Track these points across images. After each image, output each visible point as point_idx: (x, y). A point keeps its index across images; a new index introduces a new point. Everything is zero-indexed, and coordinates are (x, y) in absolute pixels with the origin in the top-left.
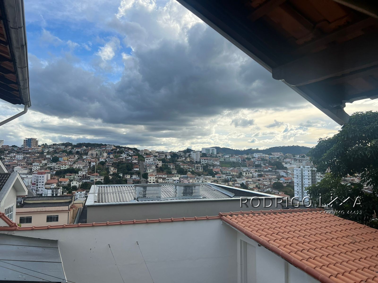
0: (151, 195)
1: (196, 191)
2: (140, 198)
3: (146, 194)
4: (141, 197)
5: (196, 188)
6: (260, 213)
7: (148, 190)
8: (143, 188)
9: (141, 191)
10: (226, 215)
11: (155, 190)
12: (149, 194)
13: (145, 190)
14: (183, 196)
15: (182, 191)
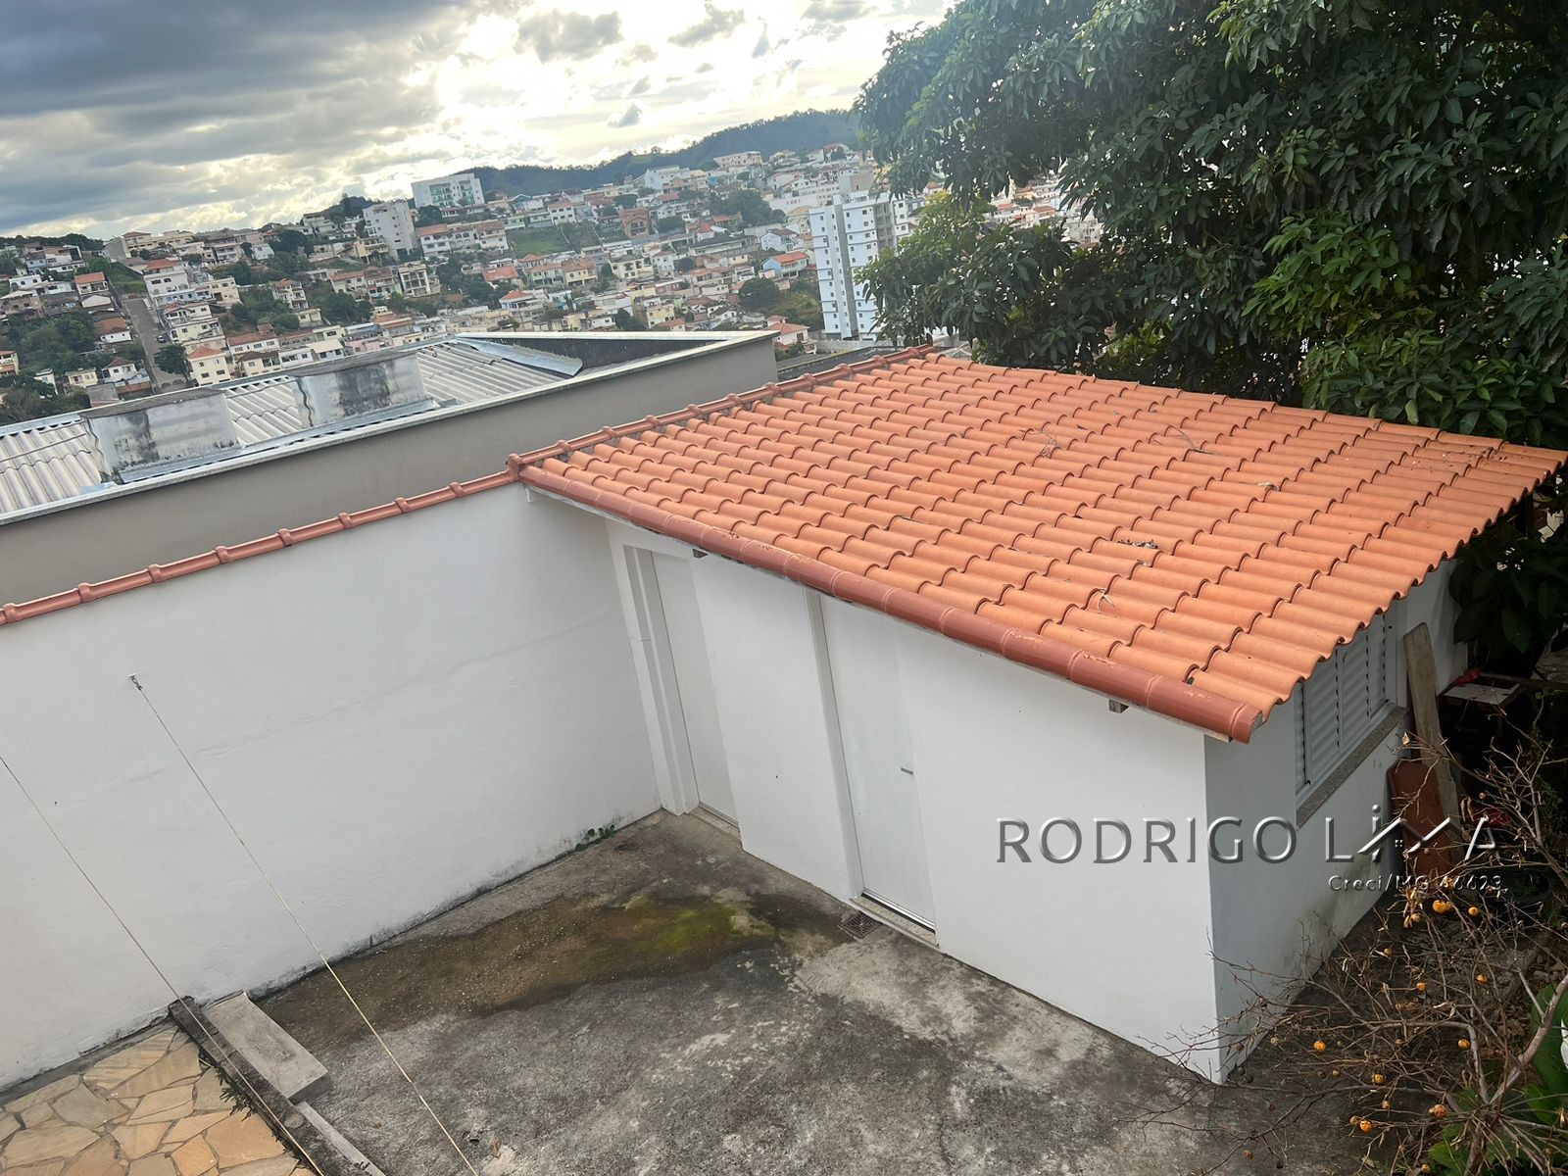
0: (184, 445)
1: (402, 381)
2: (130, 468)
3: (153, 445)
4: (129, 461)
5: (397, 371)
6: (687, 419)
7: (159, 425)
8: (130, 420)
9: (124, 437)
10: (543, 460)
11: (194, 417)
12: (168, 441)
13: (143, 425)
14: (347, 414)
15: (336, 396)
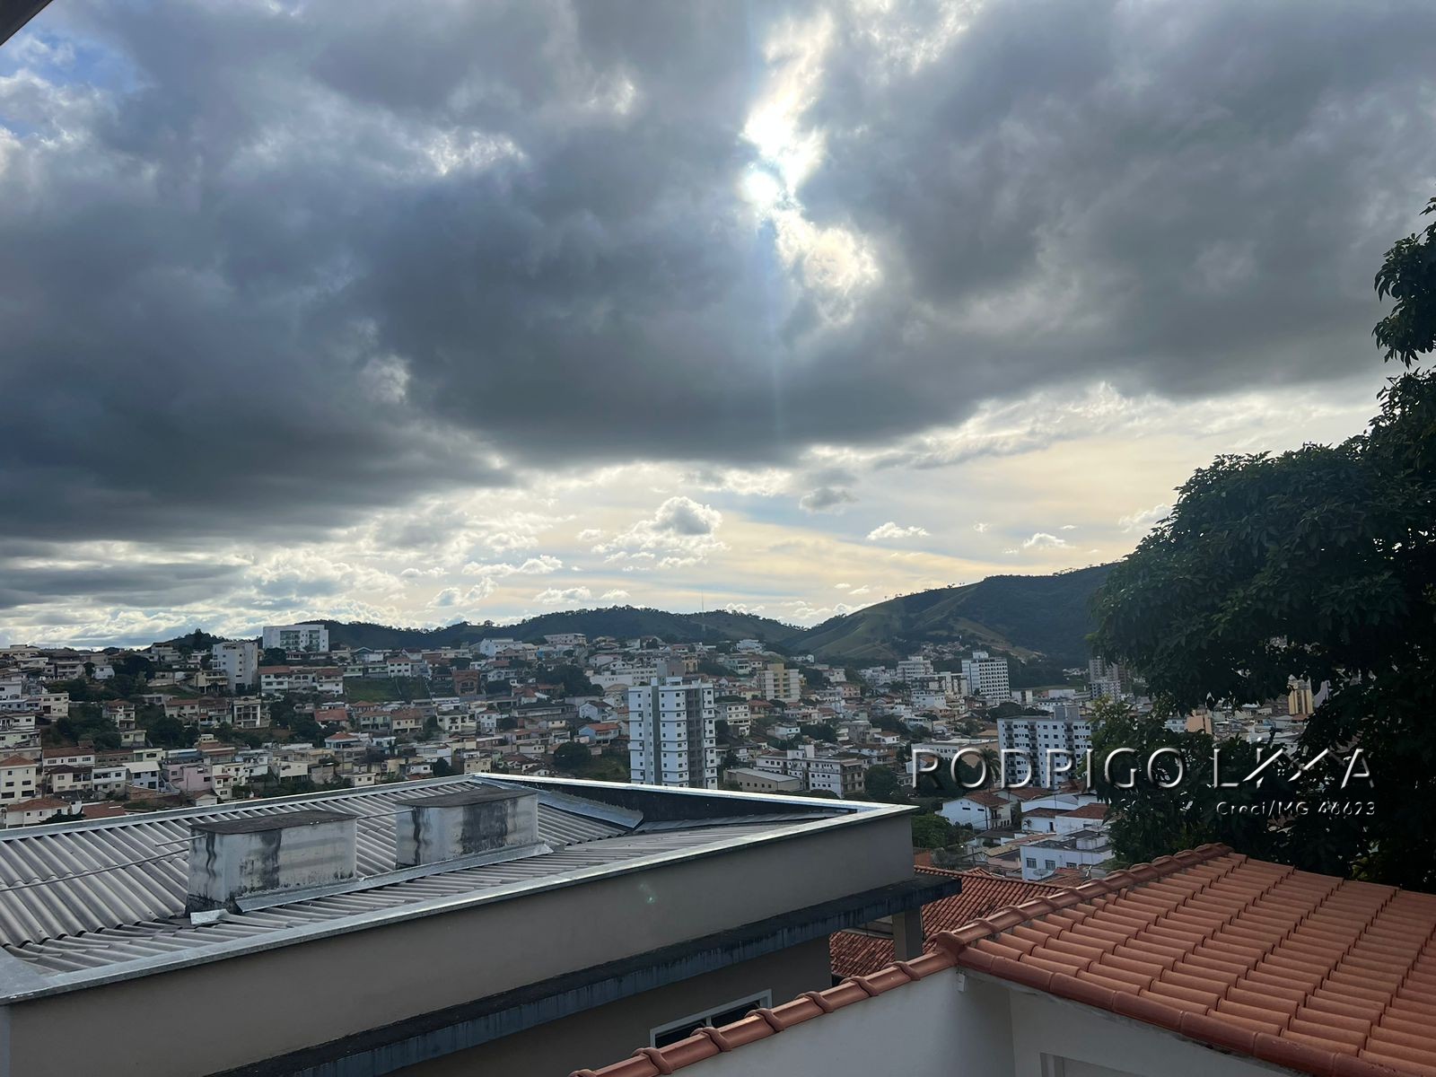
0: (306, 872)
1: (520, 821)
2: (247, 894)
3: (277, 870)
4: (249, 887)
5: (518, 810)
7: (289, 847)
8: (264, 839)
9: (252, 858)
10: (977, 940)
11: (324, 842)
12: (293, 866)
13: (274, 846)
14: (465, 852)
15: (458, 832)
